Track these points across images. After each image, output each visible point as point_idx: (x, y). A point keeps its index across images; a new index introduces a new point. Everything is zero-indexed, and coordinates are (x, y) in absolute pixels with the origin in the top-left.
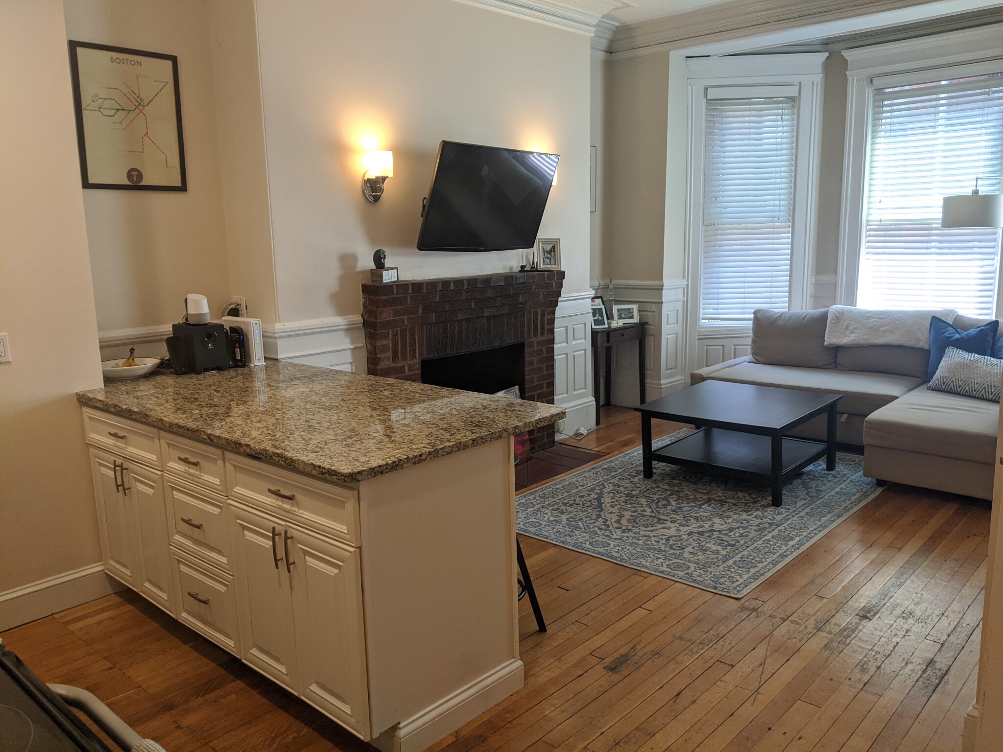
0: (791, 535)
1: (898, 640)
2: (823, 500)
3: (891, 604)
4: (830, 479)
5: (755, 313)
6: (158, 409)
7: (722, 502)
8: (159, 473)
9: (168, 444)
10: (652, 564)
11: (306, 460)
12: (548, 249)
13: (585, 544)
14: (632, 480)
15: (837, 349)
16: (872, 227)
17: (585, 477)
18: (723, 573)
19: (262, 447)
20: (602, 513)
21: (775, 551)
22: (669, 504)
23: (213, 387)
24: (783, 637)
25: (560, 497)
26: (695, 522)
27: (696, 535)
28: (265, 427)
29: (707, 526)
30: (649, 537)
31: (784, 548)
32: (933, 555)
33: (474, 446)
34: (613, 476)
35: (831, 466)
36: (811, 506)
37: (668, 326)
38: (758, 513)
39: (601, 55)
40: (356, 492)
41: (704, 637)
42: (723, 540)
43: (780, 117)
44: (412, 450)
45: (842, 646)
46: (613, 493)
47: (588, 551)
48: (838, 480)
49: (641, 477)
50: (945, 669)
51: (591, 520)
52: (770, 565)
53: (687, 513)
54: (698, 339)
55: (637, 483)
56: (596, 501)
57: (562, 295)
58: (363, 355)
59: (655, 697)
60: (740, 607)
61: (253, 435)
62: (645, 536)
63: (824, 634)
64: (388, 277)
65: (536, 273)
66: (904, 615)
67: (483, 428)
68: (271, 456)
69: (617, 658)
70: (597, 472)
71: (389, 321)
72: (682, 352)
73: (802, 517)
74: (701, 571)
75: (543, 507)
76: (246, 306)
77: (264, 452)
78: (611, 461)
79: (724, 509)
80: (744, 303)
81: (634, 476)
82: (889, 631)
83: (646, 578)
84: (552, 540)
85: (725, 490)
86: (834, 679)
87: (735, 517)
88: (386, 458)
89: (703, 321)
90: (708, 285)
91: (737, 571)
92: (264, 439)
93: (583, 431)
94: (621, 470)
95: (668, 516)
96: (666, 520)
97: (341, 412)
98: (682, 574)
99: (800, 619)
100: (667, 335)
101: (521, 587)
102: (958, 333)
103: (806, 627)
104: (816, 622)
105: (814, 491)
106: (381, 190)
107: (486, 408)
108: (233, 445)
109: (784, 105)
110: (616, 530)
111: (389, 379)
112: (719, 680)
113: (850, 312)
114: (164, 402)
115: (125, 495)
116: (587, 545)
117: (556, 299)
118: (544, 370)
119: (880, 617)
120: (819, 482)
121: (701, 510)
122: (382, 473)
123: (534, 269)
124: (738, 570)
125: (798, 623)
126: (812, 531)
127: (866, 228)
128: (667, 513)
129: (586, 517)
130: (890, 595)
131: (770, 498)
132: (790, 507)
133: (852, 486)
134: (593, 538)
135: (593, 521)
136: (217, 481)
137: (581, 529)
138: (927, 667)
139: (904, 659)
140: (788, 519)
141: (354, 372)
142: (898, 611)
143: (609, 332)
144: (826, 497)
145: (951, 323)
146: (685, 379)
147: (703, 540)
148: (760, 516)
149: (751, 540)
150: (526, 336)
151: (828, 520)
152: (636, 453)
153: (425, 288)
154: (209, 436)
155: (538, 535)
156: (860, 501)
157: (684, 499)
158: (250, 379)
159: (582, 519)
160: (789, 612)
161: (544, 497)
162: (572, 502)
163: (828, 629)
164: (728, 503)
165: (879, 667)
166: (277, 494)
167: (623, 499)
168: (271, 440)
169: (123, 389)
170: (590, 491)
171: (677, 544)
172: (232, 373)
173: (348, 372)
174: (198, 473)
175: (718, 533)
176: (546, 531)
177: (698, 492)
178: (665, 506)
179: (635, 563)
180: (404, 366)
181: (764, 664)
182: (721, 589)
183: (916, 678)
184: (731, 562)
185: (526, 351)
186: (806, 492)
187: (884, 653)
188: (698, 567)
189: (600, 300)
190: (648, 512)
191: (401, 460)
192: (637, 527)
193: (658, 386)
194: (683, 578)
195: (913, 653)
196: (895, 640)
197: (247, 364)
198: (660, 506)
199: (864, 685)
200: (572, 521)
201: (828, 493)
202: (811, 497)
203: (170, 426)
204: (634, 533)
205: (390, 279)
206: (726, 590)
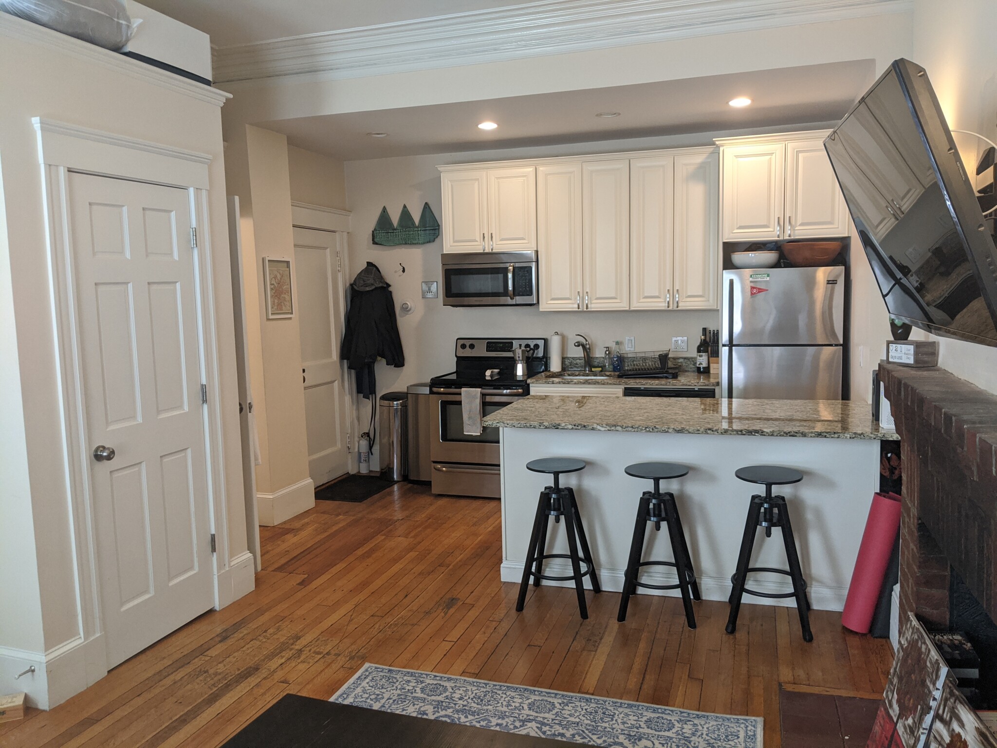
41: (395, 630)
45: (287, 640)
47: (547, 693)
60: (366, 656)
63: (297, 647)
74: (407, 688)
91: (367, 696)
98: (428, 681)
99: (313, 657)
103: (310, 651)
125: (317, 652)
142: (216, 678)
160: (322, 660)
163: (292, 652)
179: (483, 687)
182: (385, 671)
188: (412, 693)
205: (900, 358)
206: (379, 670)
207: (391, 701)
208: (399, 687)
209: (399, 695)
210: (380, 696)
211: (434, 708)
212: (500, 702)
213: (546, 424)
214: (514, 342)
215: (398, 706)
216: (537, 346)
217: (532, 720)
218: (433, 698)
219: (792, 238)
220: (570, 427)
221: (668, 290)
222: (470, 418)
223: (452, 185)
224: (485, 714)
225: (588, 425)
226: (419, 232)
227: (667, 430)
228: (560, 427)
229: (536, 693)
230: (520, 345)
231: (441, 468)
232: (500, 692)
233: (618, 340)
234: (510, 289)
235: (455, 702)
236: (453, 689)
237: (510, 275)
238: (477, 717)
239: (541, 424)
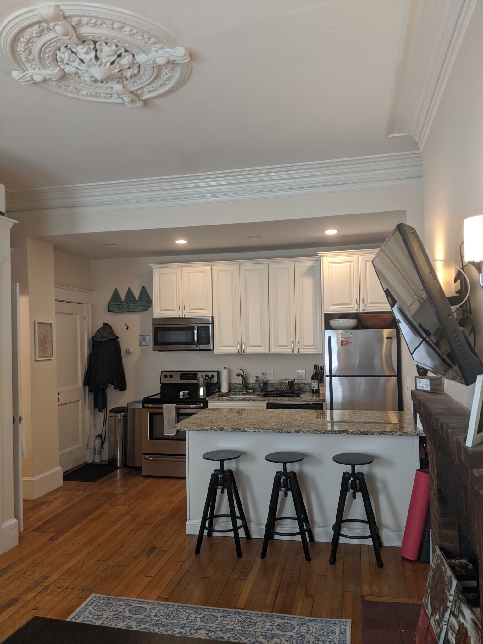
45: (38, 580)
47: (213, 609)
60: (93, 590)
63: (45, 584)
74: (120, 610)
98: (134, 605)
99: (56, 591)
103: (54, 585)
116: (219, 616)
125: (58, 588)
134: (219, 623)
163: (42, 588)
179: (171, 607)
182: (105, 599)
188: (122, 613)
194: (132, 601)
205: (423, 387)
206: (101, 598)
207: (108, 619)
208: (114, 609)
209: (114, 615)
210: (101, 617)
211: (137, 623)
212: (182, 617)
213: (215, 428)
214: (198, 373)
215: (113, 623)
216: (213, 376)
217: (203, 628)
218: (137, 616)
219: (365, 311)
220: (230, 430)
221: (293, 342)
222: (168, 424)
223: (159, 276)
224: (171, 626)
225: (242, 429)
226: (138, 304)
227: (290, 431)
228: (224, 430)
229: (206, 610)
230: (202, 376)
231: (149, 458)
232: (181, 610)
233: (264, 372)
234: (196, 340)
235: (151, 619)
236: (150, 610)
237: (196, 332)
238: (166, 628)
239: (212, 428)
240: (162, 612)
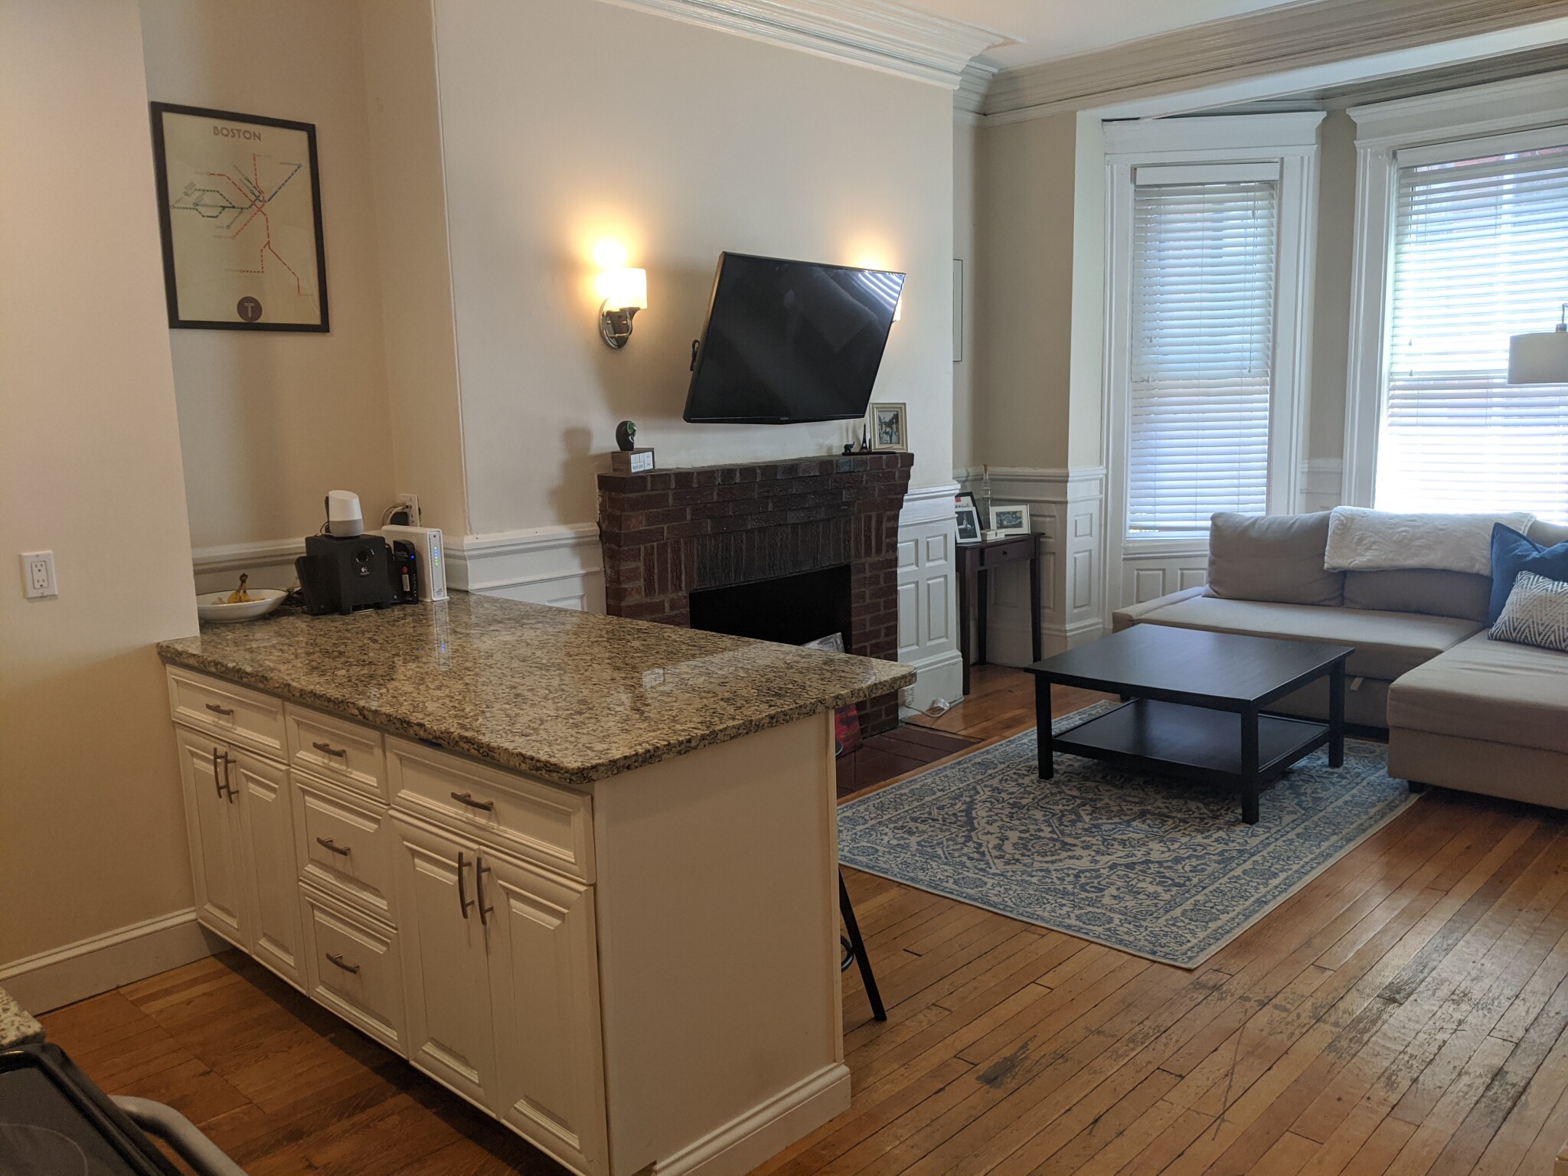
0: (1272, 869)
1: (1446, 1036)
2: (1321, 814)
3: (1434, 979)
4: (1335, 780)
5: (1213, 518)
6: (283, 668)
7: (1163, 817)
8: (284, 768)
9: (299, 723)
10: (1053, 914)
11: (511, 748)
12: (887, 420)
13: (947, 882)
14: (1020, 781)
15: (1343, 576)
16: (1397, 383)
17: (946, 776)
18: (1166, 929)
19: (443, 727)
20: (973, 834)
21: (1248, 894)
22: (1079, 818)
23: (367, 635)
24: (1262, 1030)
25: (907, 808)
26: (1120, 848)
27: (1123, 868)
28: (448, 696)
29: (1139, 854)
30: (1048, 871)
31: (1263, 890)
32: (1500, 900)
33: (772, 726)
34: (990, 775)
35: (1336, 761)
36: (1306, 824)
37: (1077, 539)
38: (1221, 834)
39: (970, 119)
40: (589, 797)
41: (1137, 1029)
42: (1165, 877)
43: (1250, 212)
44: (675, 732)
45: (1356, 1047)
46: (990, 801)
47: (952, 893)
48: (1348, 781)
49: (1035, 776)
50: (1522, 1084)
51: (956, 844)
52: (1240, 917)
53: (1107, 833)
54: (1124, 559)
55: (1028, 786)
56: (963, 814)
57: (909, 491)
58: (600, 584)
59: (1059, 1125)
60: (1192, 984)
61: (429, 709)
62: (1041, 870)
63: (1327, 1027)
64: (639, 463)
65: (868, 457)
66: (1455, 997)
67: (786, 698)
68: (457, 742)
69: (998, 1063)
70: (965, 769)
71: (640, 532)
72: (1099, 581)
73: (1291, 841)
74: (1131, 926)
75: (880, 823)
76: (419, 509)
77: (446, 735)
78: (988, 752)
79: (1166, 828)
80: (1196, 504)
81: (1023, 774)
82: (1431, 1022)
83: (1044, 936)
84: (895, 875)
85: (1167, 799)
86: (1343, 1098)
87: (1184, 840)
88: (635, 745)
89: (1132, 531)
90: (1139, 475)
91: (1188, 926)
92: (446, 715)
93: (944, 704)
94: (1003, 766)
95: (1077, 838)
96: (1075, 845)
97: (565, 672)
98: (1100, 929)
99: (1289, 1003)
100: (1075, 553)
101: (847, 949)
102: (1537, 549)
103: (1298, 1016)
104: (1315, 1007)
105: (1309, 799)
106: (628, 329)
107: (792, 668)
108: (398, 725)
109: (1258, 194)
110: (996, 861)
111: (640, 622)
112: (1161, 1099)
113: (1364, 516)
114: (292, 657)
115: (231, 802)
116: (950, 884)
117: (899, 496)
118: (882, 608)
119: (1416, 1000)
120: (1319, 786)
121: (1131, 829)
122: (629, 768)
123: (865, 451)
124: (1190, 924)
125: (1286, 1010)
126: (1307, 863)
127: (1389, 384)
128: (1077, 834)
129: (948, 840)
130: (1431, 965)
131: (1240, 811)
132: (1271, 825)
133: (1371, 791)
134: (959, 874)
135: (958, 847)
136: (372, 781)
137: (940, 858)
138: (1493, 1080)
139: (1455, 1067)
140: (1269, 844)
141: (586, 610)
142: (1444, 992)
143: (983, 549)
144: (1329, 809)
145: (1525, 535)
146: (1103, 623)
147: (1133, 876)
148: (1223, 839)
149: (1209, 877)
150: (853, 553)
151: (1332, 846)
152: (1027, 738)
153: (695, 481)
154: (361, 710)
155: (872, 868)
156: (1383, 816)
157: (1103, 811)
158: (424, 621)
159: (942, 843)
160: (1270, 993)
161: (881, 807)
162: (926, 815)
163: (1333, 1019)
164: (1173, 818)
165: (1415, 1080)
166: (466, 800)
167: (1007, 811)
168: (456, 716)
169: (229, 637)
170: (955, 799)
171: (1093, 883)
172: (397, 612)
173: (576, 611)
174: (344, 768)
175: (1157, 865)
176: (885, 862)
177: (1125, 801)
178: (1073, 822)
179: (1027, 912)
180: (664, 601)
181: (1232, 1074)
182: (1162, 954)
183: (1476, 1099)
184: (1178, 912)
185: (853, 578)
186: (1296, 800)
187: (1424, 1057)
188: (1126, 919)
189: (969, 498)
190: (1046, 832)
191: (657, 747)
192: (1029, 856)
193: (1063, 634)
194: (1102, 936)
195: (1470, 1058)
196: (1440, 1036)
197: (420, 599)
198: (1065, 823)
199: (1392, 1109)
200: (926, 846)
201: (1332, 803)
202: (1304, 809)
203: (301, 695)
204: (1025, 865)
205: (642, 466)
206: (1171, 956)
207: (1155, 915)
208: (1142, 930)
209: (1145, 920)
210: (1170, 922)
211: (1100, 900)
212: (1015, 894)
215: (1146, 908)
217: (991, 874)
218: (1099, 911)
224: (1041, 886)
229: (965, 894)
232: (1010, 903)
235: (1072, 902)
236: (1069, 915)
238: (1052, 886)
240: (1048, 909)
